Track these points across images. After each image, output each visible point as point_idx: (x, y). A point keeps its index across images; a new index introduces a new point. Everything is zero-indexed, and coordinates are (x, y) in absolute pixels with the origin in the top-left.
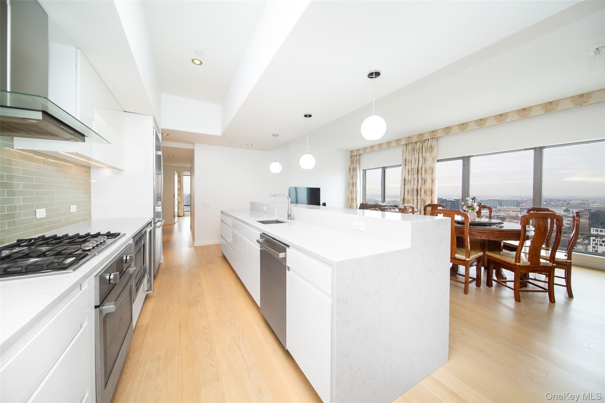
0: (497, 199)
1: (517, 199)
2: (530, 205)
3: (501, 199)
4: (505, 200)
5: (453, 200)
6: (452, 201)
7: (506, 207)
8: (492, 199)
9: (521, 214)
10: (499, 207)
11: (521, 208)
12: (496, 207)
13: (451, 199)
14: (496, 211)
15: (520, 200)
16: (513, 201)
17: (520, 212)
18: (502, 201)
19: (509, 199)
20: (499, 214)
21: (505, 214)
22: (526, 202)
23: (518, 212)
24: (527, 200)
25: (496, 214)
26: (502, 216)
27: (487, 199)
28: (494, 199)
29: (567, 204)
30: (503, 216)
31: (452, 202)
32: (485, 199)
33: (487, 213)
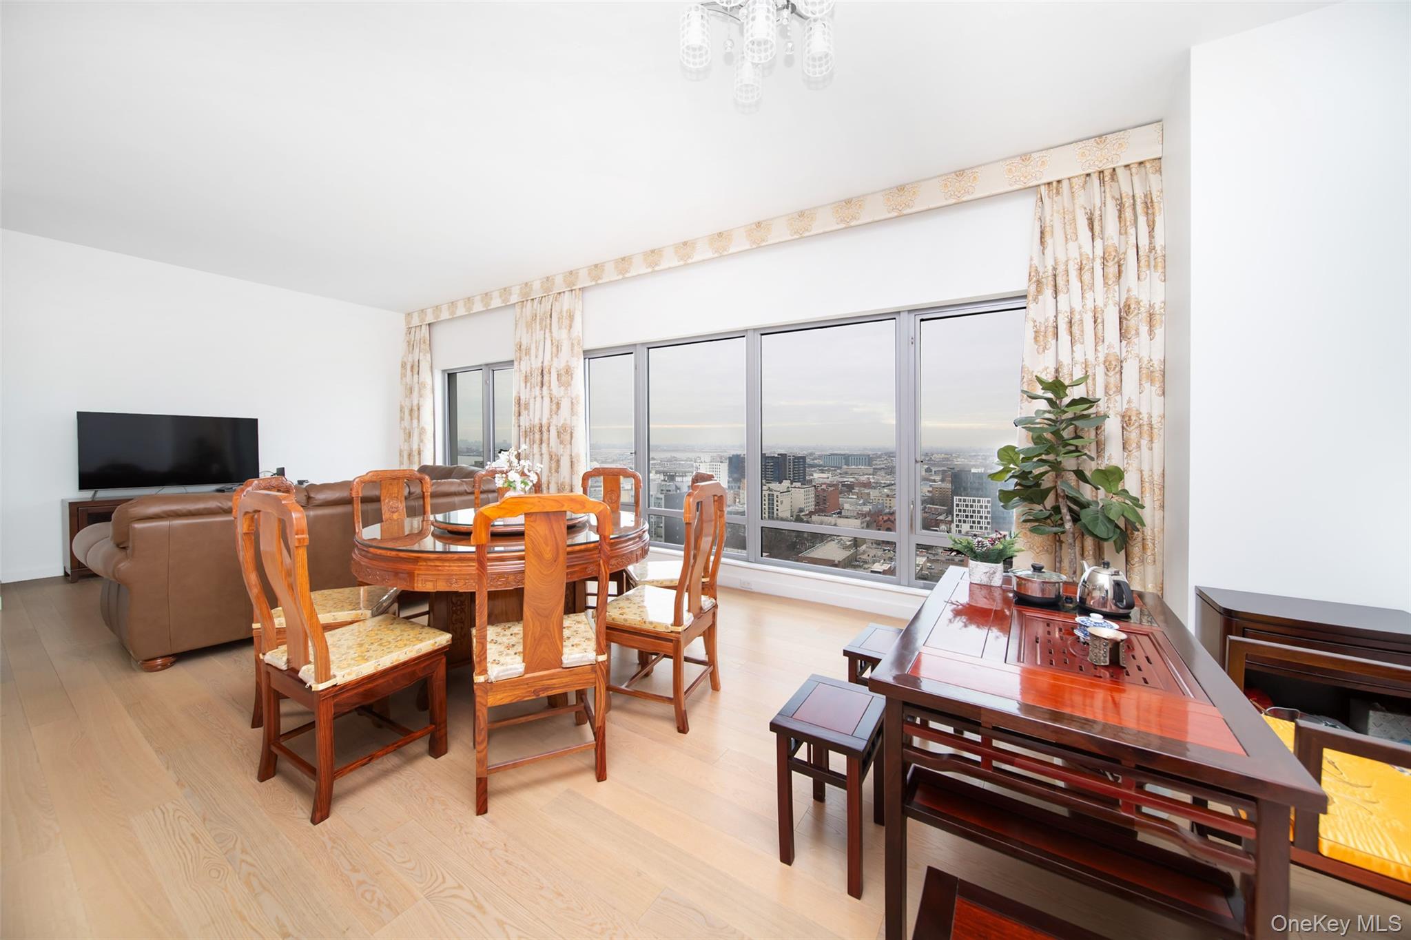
0: (842, 452)
1: (870, 453)
2: (885, 462)
3: (847, 452)
4: (854, 455)
5: (776, 455)
6: (774, 457)
7: (853, 467)
8: (836, 452)
9: (874, 478)
10: (845, 467)
11: (874, 469)
12: (840, 468)
13: (775, 453)
14: (840, 474)
15: (873, 454)
16: (864, 455)
17: (873, 475)
18: (849, 456)
19: (859, 453)
20: (845, 480)
21: (853, 480)
22: (880, 457)
23: (870, 474)
24: (882, 454)
25: (841, 480)
26: (849, 483)
27: (828, 453)
28: (838, 452)
29: (928, 460)
30: (851, 482)
31: (775, 459)
32: (826, 453)
33: (828, 478)
